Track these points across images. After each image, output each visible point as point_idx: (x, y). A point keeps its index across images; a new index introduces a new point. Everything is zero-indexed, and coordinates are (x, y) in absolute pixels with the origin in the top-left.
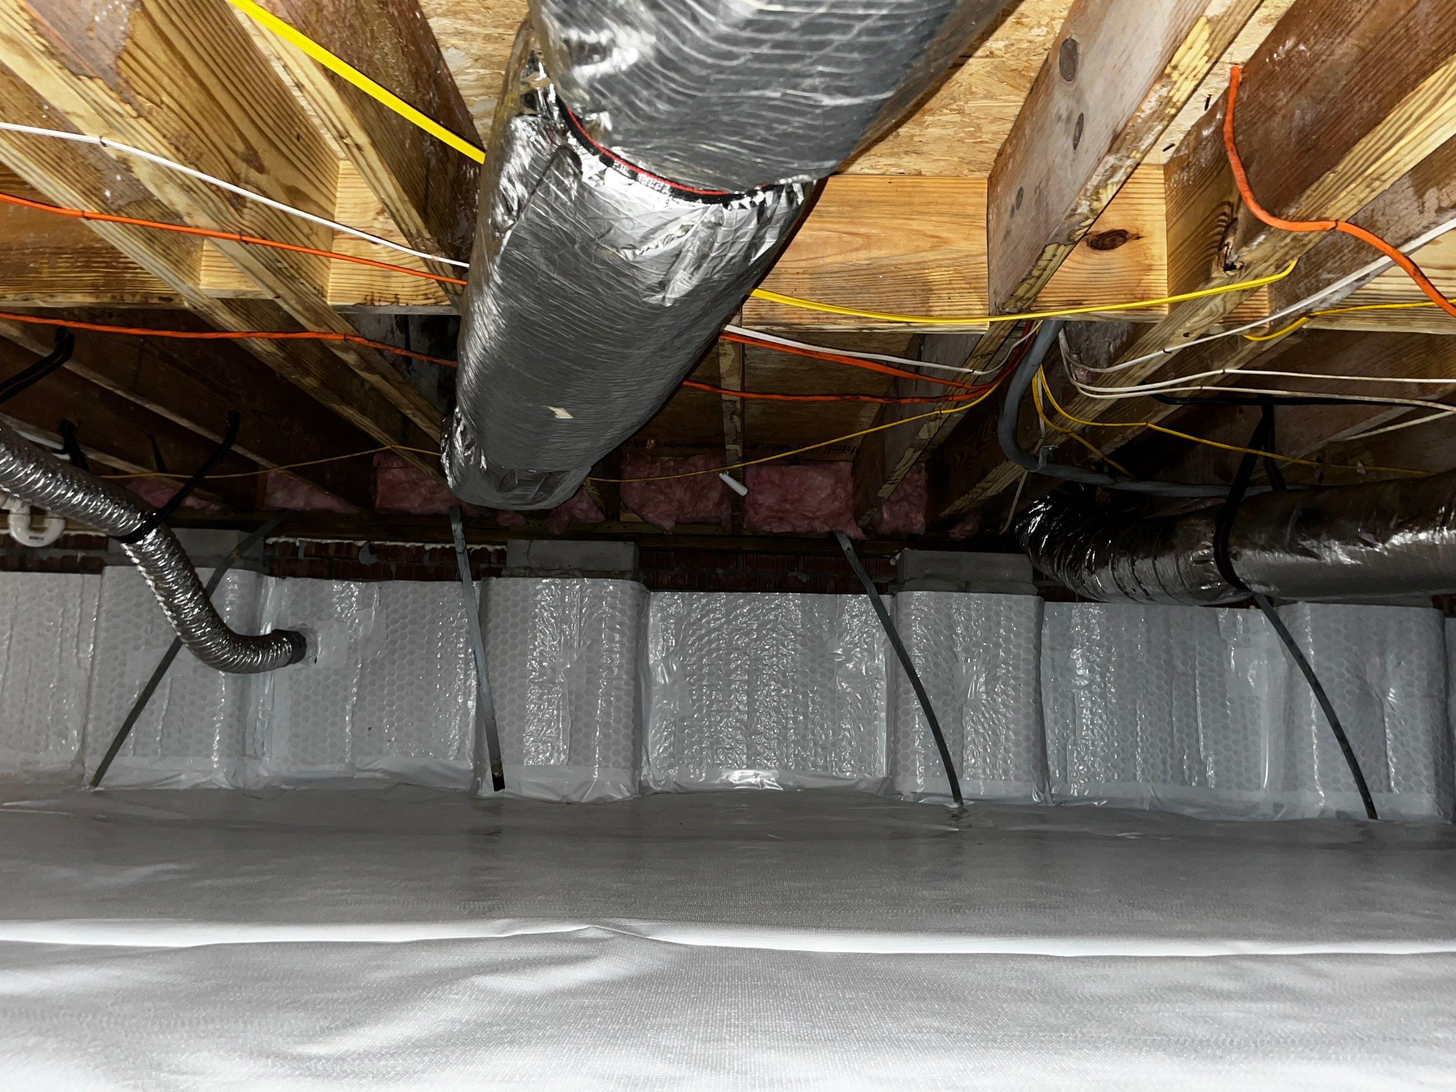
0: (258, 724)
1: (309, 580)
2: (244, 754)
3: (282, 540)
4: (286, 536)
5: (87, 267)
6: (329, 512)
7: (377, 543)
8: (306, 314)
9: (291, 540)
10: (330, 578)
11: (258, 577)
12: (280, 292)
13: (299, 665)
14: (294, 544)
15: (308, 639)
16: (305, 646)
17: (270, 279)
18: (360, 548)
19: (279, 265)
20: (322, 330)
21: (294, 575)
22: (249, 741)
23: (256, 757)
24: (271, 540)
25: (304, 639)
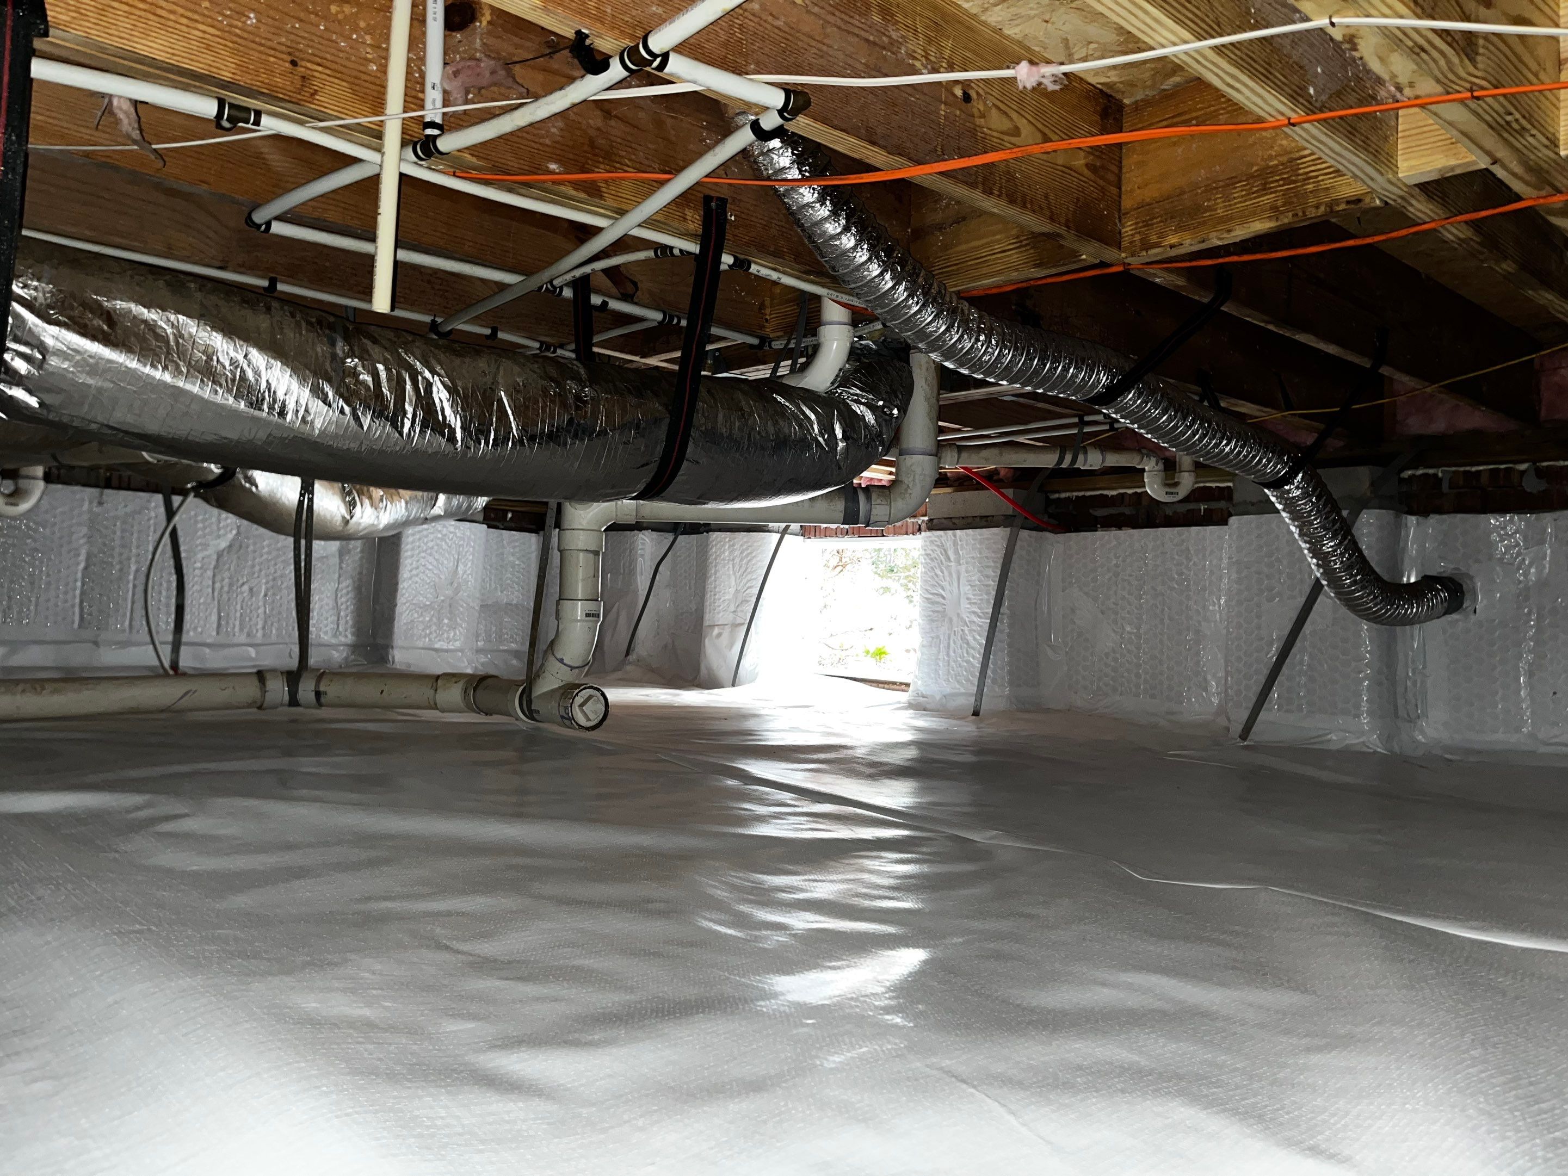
0: (1409, 683)
1: (1459, 516)
2: (1396, 715)
3: (1420, 472)
4: (1426, 467)
5: (1265, 189)
6: (1476, 433)
7: (1545, 464)
8: (1527, 177)
9: (1431, 471)
10: (1485, 513)
11: (1397, 516)
12: (1499, 155)
13: (1455, 616)
14: (1435, 475)
15: (1465, 587)
16: (1463, 593)
17: (1490, 141)
18: (1523, 473)
19: (1509, 118)
20: (1544, 193)
21: (1440, 511)
22: (1400, 702)
23: (1412, 720)
24: (1408, 473)
25: (1461, 586)
